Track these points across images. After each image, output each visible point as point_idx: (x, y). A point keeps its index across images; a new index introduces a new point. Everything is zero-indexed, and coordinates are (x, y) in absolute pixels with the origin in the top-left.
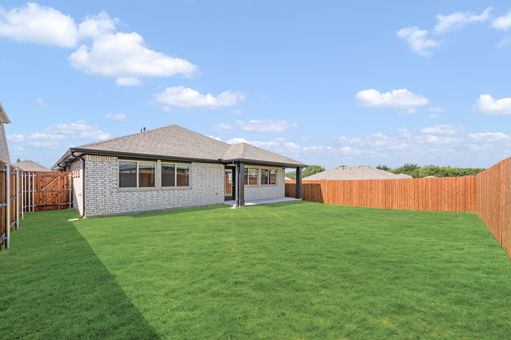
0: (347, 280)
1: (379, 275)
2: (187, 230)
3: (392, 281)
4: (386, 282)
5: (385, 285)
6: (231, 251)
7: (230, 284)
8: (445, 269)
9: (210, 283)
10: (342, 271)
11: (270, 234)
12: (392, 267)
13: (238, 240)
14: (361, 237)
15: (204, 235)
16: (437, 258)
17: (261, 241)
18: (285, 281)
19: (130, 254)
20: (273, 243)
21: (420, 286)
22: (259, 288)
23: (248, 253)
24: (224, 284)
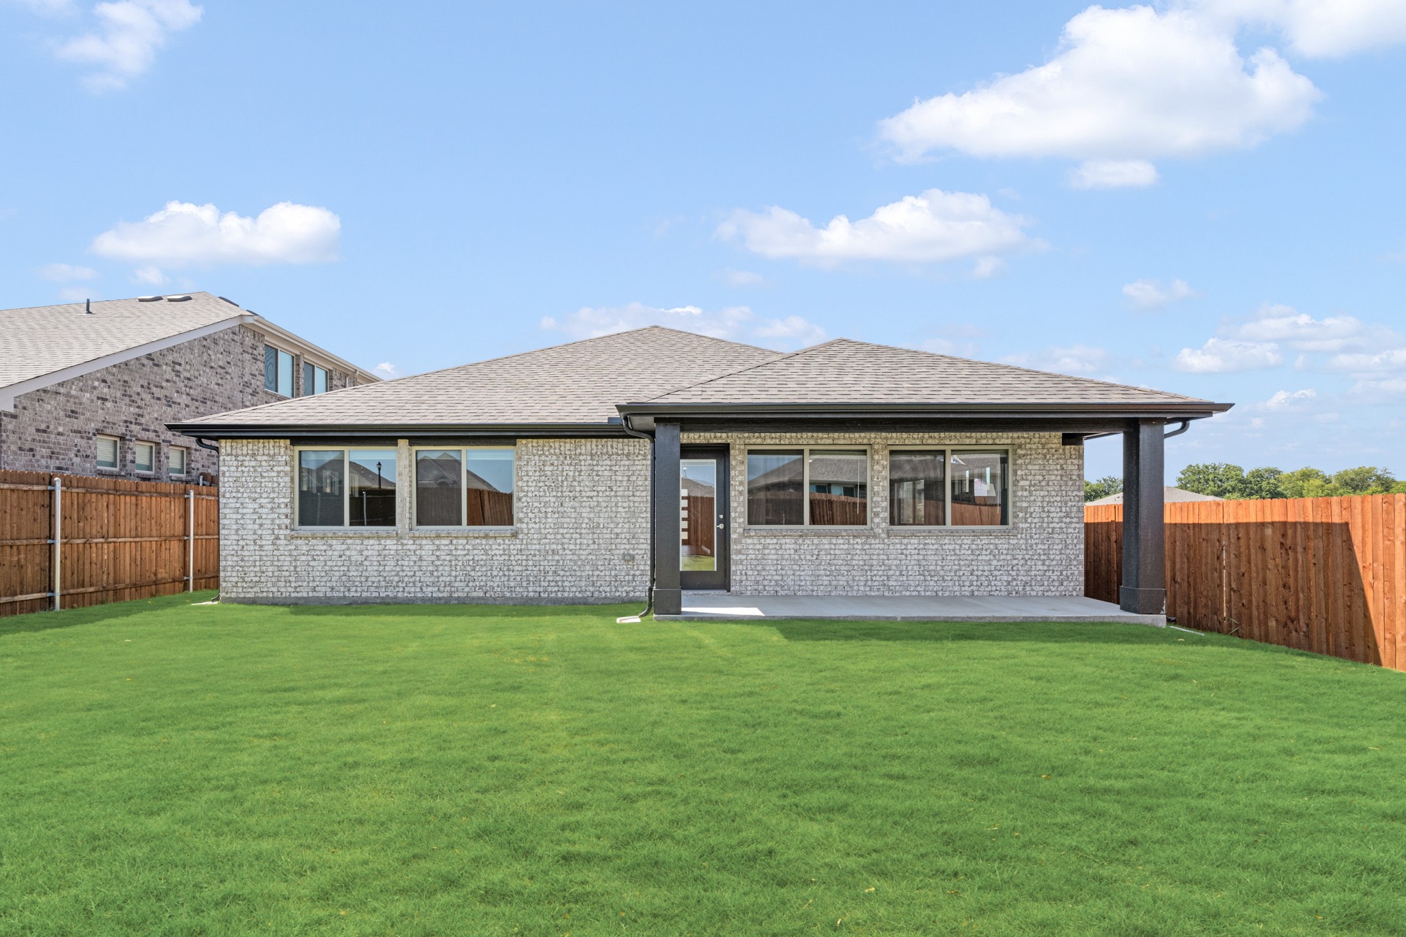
0: (955, 851)
1: (1067, 835)
2: (395, 688)
3: (1114, 855)
4: (1096, 856)
5: (1089, 867)
6: (548, 756)
7: (547, 862)
8: (1300, 816)
9: (475, 860)
10: (938, 819)
11: (684, 702)
12: (1115, 809)
13: (574, 720)
14: (1005, 711)
15: (450, 702)
16: (1274, 780)
17: (655, 724)
18: (739, 851)
19: (195, 764)
20: (694, 729)
21: (1211, 869)
22: (648, 876)
23: (608, 761)
24: (524, 863)
